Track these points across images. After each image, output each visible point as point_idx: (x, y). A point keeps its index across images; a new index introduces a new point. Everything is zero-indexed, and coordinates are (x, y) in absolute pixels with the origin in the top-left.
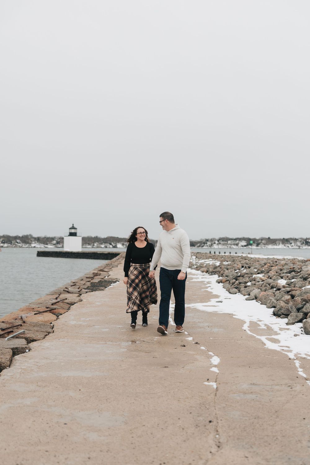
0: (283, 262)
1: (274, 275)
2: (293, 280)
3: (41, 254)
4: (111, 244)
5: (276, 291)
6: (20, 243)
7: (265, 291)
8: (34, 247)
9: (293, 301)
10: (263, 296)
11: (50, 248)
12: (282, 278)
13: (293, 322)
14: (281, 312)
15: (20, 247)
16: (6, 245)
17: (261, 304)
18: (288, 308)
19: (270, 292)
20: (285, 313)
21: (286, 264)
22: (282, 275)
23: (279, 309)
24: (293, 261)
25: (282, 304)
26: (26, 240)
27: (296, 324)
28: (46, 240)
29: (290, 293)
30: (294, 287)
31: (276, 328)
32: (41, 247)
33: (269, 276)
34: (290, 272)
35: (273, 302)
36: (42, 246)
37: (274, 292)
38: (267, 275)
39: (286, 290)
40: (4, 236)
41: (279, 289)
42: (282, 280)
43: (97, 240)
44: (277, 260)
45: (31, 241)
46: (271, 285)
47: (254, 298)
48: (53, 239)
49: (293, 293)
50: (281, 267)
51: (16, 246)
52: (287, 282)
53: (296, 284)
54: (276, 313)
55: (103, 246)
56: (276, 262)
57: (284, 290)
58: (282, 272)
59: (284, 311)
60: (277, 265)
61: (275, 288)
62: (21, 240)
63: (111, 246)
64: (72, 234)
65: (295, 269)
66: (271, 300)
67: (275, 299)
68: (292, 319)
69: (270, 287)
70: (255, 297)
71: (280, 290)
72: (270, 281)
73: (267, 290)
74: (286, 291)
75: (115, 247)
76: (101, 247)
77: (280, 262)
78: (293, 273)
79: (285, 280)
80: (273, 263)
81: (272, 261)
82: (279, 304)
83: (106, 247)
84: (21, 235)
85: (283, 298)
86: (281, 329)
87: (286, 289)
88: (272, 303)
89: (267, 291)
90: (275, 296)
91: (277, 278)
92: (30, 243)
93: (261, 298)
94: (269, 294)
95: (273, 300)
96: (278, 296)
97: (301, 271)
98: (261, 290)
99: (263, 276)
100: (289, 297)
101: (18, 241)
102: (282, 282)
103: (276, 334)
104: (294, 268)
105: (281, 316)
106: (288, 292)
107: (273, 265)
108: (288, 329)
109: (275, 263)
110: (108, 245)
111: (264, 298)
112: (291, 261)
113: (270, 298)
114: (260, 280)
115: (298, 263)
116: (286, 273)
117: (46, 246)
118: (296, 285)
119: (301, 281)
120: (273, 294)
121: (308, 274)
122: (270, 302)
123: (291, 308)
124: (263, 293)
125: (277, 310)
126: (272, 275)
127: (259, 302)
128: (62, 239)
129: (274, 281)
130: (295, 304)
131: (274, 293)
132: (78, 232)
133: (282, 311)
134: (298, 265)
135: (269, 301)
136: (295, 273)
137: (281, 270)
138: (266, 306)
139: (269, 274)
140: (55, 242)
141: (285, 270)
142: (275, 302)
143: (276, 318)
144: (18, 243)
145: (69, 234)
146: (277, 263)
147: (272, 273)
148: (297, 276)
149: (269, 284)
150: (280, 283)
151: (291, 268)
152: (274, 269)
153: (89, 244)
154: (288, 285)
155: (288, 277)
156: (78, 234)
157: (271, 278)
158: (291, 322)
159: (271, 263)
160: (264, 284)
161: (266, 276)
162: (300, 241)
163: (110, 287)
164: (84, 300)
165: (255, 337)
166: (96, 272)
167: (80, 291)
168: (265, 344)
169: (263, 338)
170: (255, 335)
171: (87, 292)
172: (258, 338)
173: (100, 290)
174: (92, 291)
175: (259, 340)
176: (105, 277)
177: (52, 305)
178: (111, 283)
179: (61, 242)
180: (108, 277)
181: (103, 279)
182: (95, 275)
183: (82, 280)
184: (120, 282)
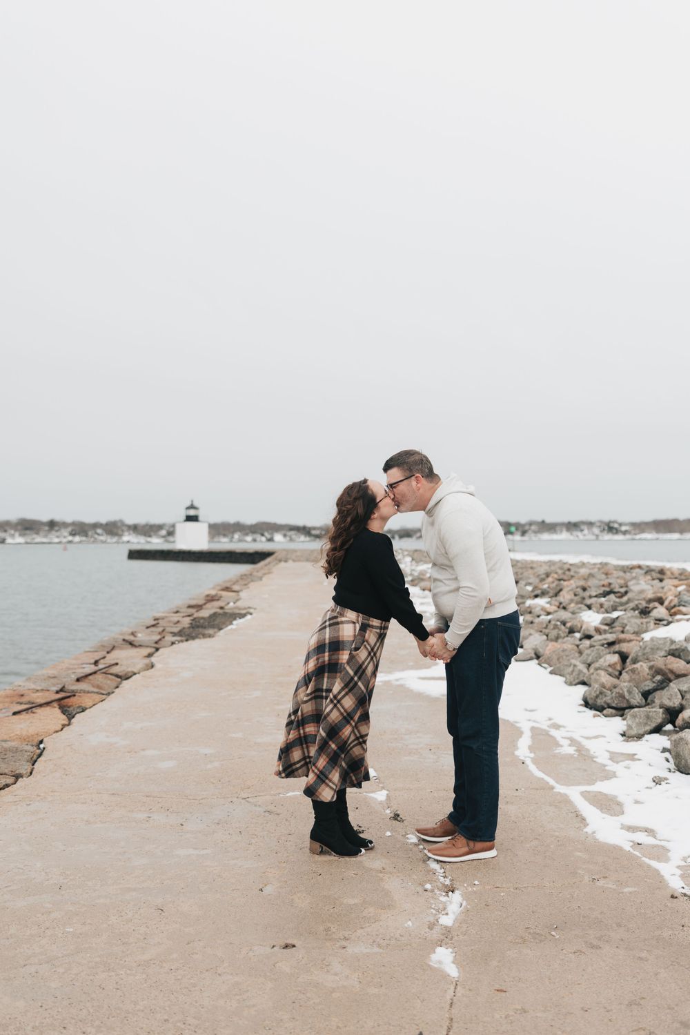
0: (583, 571)
1: (572, 601)
2: (615, 614)
3: (135, 555)
4: (263, 535)
5: (580, 640)
6: (102, 535)
7: (557, 639)
8: (128, 542)
9: (630, 672)
10: (554, 652)
11: (156, 543)
12: (589, 607)
13: (641, 732)
14: (605, 702)
15: (104, 542)
16: (77, 539)
17: (551, 673)
18: (621, 692)
19: (569, 643)
20: (614, 705)
21: (591, 575)
22: (588, 602)
23: (598, 693)
24: (605, 569)
25: (605, 678)
26: (113, 529)
27: (647, 737)
28: (148, 530)
29: (617, 647)
30: (623, 632)
31: (599, 750)
32: (139, 542)
33: (561, 603)
34: (605, 594)
35: (580, 672)
36: (142, 539)
37: (578, 642)
38: (556, 600)
39: (605, 639)
40: (73, 524)
41: (589, 637)
42: (590, 612)
43: (238, 527)
44: (571, 565)
45: (123, 531)
46: (568, 625)
47: (534, 656)
48: (160, 527)
49: (624, 647)
50: (582, 583)
51: (95, 541)
52: (604, 619)
53: (626, 625)
54: (590, 702)
55: (249, 538)
56: (569, 570)
57: (600, 640)
58: (587, 594)
59: (612, 698)
60: (572, 577)
61: (579, 632)
62: (104, 529)
63: (263, 539)
64: (190, 519)
65: (612, 586)
66: (575, 666)
67: (584, 663)
68: (639, 724)
69: (567, 630)
70: (536, 654)
71: (592, 639)
72: (564, 615)
73: (561, 637)
74: (605, 642)
75: (271, 540)
76: (246, 541)
77: (578, 570)
78: (612, 596)
79: (598, 612)
80: (564, 573)
81: (561, 568)
82: (595, 679)
83: (255, 540)
84: (103, 521)
85: (602, 660)
86: (615, 757)
87: (604, 636)
88: (579, 674)
89: (560, 640)
90: (581, 653)
91: (580, 608)
92: (120, 536)
93: (549, 658)
94: (566, 647)
95: (582, 667)
96: (588, 655)
97: (626, 593)
98: (547, 636)
99: (548, 603)
100: (615, 658)
101: (99, 531)
102: (592, 619)
103: (610, 776)
104: (610, 584)
105: (605, 712)
106: (611, 644)
107: (565, 578)
108: (632, 757)
109: (567, 573)
110: (258, 537)
111: (555, 657)
112: (599, 569)
113: (573, 661)
114: (542, 613)
115: (616, 574)
116: (596, 596)
117: (149, 539)
118: (627, 628)
119: (636, 617)
120: (576, 647)
121: (644, 599)
122: (573, 671)
123: (630, 692)
124: (552, 646)
125: (595, 695)
126: (567, 602)
127: (545, 668)
128: (173, 526)
129: (574, 616)
130: (634, 679)
131: (578, 646)
133: (608, 699)
134: (618, 578)
135: (571, 669)
136: (616, 597)
137: (584, 589)
138: (564, 679)
139: (560, 598)
140: (164, 532)
141: (593, 589)
142: (585, 670)
143: (594, 716)
144: (98, 534)
145: (185, 518)
146: (572, 573)
147: (565, 596)
148: (622, 604)
149: (564, 623)
150: (587, 623)
151: (603, 586)
152: (568, 586)
153: (225, 535)
154: (607, 624)
155: (602, 605)
156: (200, 518)
157: (564, 608)
158: (634, 732)
159: (560, 572)
160: (553, 622)
161: (553, 602)
162: (600, 526)
163: (230, 627)
164: (158, 666)
165: (553, 788)
166: (213, 592)
167: (160, 640)
168: (584, 819)
169: (574, 793)
170: (552, 782)
171: (173, 643)
172: (562, 791)
173: (204, 636)
174: (187, 640)
175: (566, 800)
176: (228, 603)
177: (78, 680)
178: (235, 619)
179: (171, 533)
180: (234, 603)
181: (222, 608)
182: (211, 599)
183: (177, 612)
184: (254, 615)
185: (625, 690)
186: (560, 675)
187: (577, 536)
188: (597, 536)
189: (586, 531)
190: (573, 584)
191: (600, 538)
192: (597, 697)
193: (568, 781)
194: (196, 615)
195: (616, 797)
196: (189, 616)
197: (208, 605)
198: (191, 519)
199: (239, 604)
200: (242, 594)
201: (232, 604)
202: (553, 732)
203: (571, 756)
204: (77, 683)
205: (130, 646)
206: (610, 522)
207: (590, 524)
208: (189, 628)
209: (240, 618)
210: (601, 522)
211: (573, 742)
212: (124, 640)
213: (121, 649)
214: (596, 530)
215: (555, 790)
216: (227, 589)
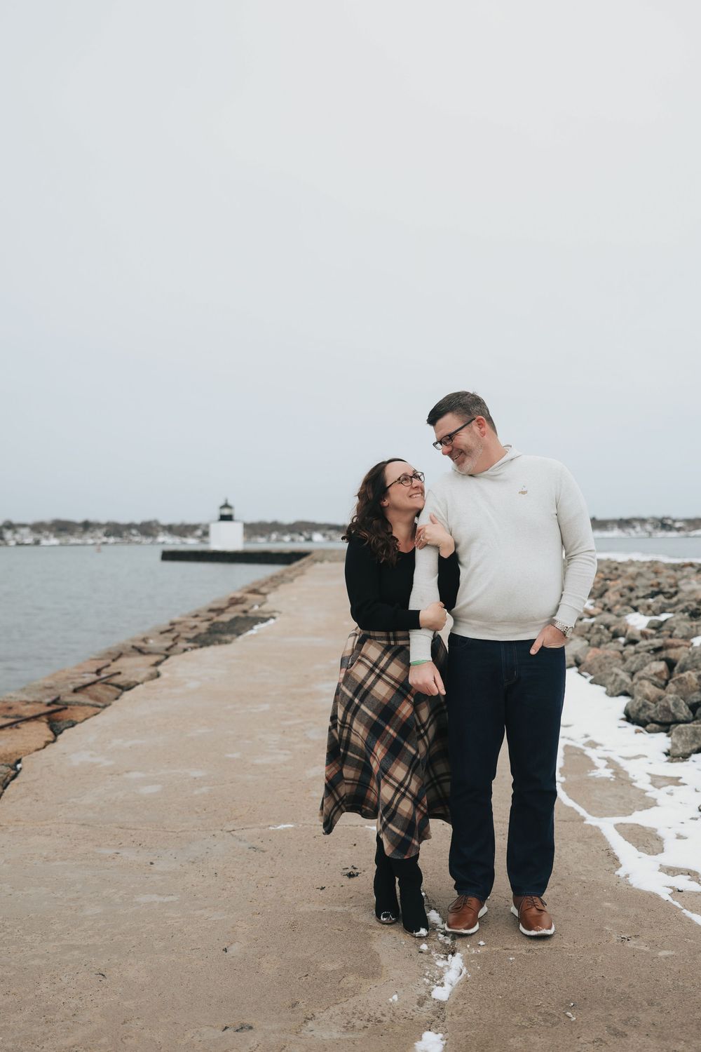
0: (631, 570)
1: (617, 602)
2: (663, 617)
3: (169, 556)
4: (301, 534)
5: (625, 645)
6: (137, 536)
7: (599, 645)
8: (164, 542)
9: (677, 682)
10: (596, 659)
11: (191, 544)
12: (636, 609)
13: (688, 751)
14: (649, 716)
15: (138, 543)
16: (112, 540)
17: (592, 682)
18: (666, 705)
19: (611, 649)
20: (658, 720)
21: (639, 575)
22: (635, 603)
23: (641, 705)
24: (654, 568)
25: (649, 689)
26: (148, 529)
27: (694, 757)
28: (183, 530)
29: (663, 654)
30: (671, 636)
31: (639, 773)
32: (174, 543)
33: (605, 605)
34: (653, 595)
35: (623, 681)
36: (177, 540)
37: (622, 648)
38: (601, 602)
39: (651, 645)
40: (108, 525)
41: (634, 642)
42: (636, 615)
43: (276, 527)
44: (619, 563)
45: (158, 531)
46: (612, 629)
47: (573, 663)
48: (195, 527)
49: (672, 653)
50: (629, 583)
51: (130, 542)
52: (651, 622)
53: (675, 628)
54: (632, 715)
55: (287, 538)
56: (616, 569)
57: (646, 646)
58: (634, 594)
59: (656, 712)
60: (619, 576)
61: (624, 636)
62: (138, 530)
63: (302, 539)
64: (224, 518)
65: (661, 586)
66: (617, 675)
67: (627, 671)
68: (685, 742)
69: (611, 635)
70: (576, 661)
71: (637, 645)
72: (609, 618)
73: (603, 643)
74: (651, 648)
75: (309, 540)
76: (284, 541)
77: (625, 569)
78: (661, 598)
79: (645, 615)
80: (611, 573)
81: (608, 567)
82: (639, 690)
83: (293, 540)
84: (138, 521)
85: (647, 668)
86: (657, 781)
87: (650, 641)
88: (621, 685)
89: (603, 646)
90: (624, 660)
91: (625, 611)
92: (155, 536)
93: (590, 666)
94: (608, 654)
95: (624, 676)
96: (632, 663)
97: (676, 593)
98: (589, 641)
99: (592, 605)
100: (661, 666)
101: (134, 532)
102: (638, 622)
103: (650, 804)
104: (659, 584)
105: (648, 727)
106: (658, 650)
107: (612, 577)
108: (676, 781)
109: (614, 572)
110: (296, 537)
111: (596, 665)
112: (649, 567)
113: (615, 670)
114: (585, 615)
115: (667, 572)
116: (644, 597)
117: (184, 540)
118: (676, 632)
119: (685, 620)
120: (619, 654)
121: (695, 600)
122: (615, 681)
123: (676, 705)
124: (593, 652)
125: (637, 708)
126: (612, 603)
127: (585, 677)
128: (207, 526)
129: (619, 619)
130: (681, 690)
131: (621, 652)
132: (236, 513)
133: (651, 713)
134: (668, 577)
135: (612, 679)
136: (665, 598)
137: (631, 589)
138: (604, 689)
139: (605, 600)
140: (199, 533)
141: (641, 589)
142: (628, 680)
143: (637, 732)
144: (134, 535)
145: (219, 517)
146: (619, 572)
147: (611, 598)
148: (671, 606)
149: (608, 627)
150: (633, 626)
151: (652, 586)
152: (614, 586)
153: (262, 535)
154: (654, 628)
155: (649, 607)
156: (235, 517)
157: (609, 610)
158: (680, 751)
159: (606, 571)
160: (596, 626)
161: (597, 604)
162: (652, 523)
163: (250, 632)
164: (165, 675)
165: (583, 819)
166: (238, 595)
167: (172, 646)
168: (617, 859)
169: (607, 826)
170: (583, 812)
171: (185, 650)
172: (594, 824)
173: (221, 642)
174: (201, 647)
175: (597, 835)
176: (253, 607)
177: (75, 691)
178: (256, 624)
179: (206, 534)
180: (260, 606)
181: (245, 612)
182: (234, 602)
183: (196, 616)
184: (278, 619)
185: (671, 703)
186: (601, 685)
187: (629, 533)
188: (650, 534)
189: (638, 528)
190: (619, 584)
191: (654, 534)
192: (640, 710)
193: (602, 812)
194: (216, 619)
195: (656, 830)
196: (209, 620)
197: (231, 609)
198: (226, 518)
199: (264, 607)
200: (270, 597)
201: (256, 608)
202: (590, 752)
203: (607, 780)
204: (73, 694)
205: (138, 654)
206: (664, 518)
207: (643, 521)
208: (206, 633)
209: (262, 622)
210: (654, 519)
211: (611, 763)
212: (133, 647)
213: (128, 656)
214: (649, 527)
215: (585, 822)
216: (254, 591)
